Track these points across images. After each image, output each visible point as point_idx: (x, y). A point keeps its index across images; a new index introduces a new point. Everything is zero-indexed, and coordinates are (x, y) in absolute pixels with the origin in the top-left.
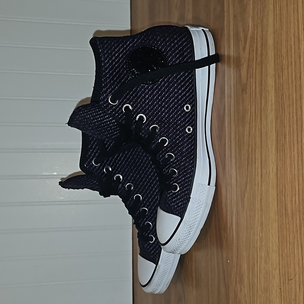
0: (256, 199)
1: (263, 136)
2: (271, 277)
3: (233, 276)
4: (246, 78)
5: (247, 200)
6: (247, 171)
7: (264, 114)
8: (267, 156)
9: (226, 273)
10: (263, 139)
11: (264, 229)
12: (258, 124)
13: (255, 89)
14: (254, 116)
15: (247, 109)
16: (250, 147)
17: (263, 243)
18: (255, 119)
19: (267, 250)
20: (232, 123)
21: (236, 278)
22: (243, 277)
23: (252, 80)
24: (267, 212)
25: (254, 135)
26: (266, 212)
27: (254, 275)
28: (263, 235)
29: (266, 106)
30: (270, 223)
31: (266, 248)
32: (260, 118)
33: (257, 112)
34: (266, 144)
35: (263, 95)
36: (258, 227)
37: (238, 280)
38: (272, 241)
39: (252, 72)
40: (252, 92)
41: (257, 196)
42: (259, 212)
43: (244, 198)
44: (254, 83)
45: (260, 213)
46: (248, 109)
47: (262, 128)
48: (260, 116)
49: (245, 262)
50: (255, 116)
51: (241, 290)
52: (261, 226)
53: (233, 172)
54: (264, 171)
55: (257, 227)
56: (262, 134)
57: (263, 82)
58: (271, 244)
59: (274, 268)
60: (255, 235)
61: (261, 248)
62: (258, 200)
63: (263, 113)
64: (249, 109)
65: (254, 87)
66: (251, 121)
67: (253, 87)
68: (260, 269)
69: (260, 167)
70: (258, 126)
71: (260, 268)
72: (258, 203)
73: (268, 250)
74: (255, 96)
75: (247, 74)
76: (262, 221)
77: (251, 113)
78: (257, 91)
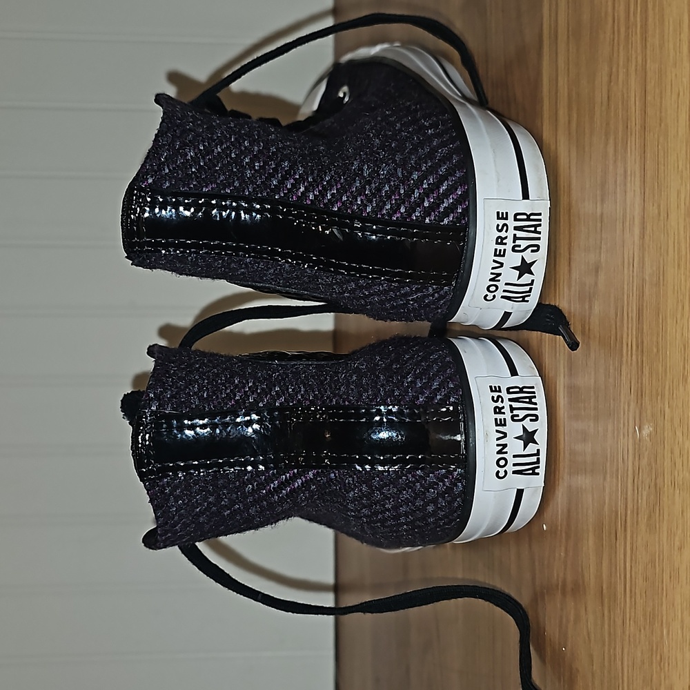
0: (625, 314)
1: (648, 88)
2: (666, 577)
3: (556, 575)
6: (599, 226)
7: (653, 9)
8: (661, 153)
9: (537, 564)
10: (649, 98)
11: (649, 412)
12: (636, 52)
14: (623, 30)
15: (603, 14)
17: (644, 462)
18: (627, 36)
19: (656, 485)
21: (565, 580)
22: (583, 576)
24: (658, 351)
25: (623, 95)
26: (655, 350)
27: (616, 569)
30: (667, 387)
31: (654, 477)
32: (641, 27)
33: (632, 10)
34: (658, 113)
36: (629, 406)
37: (570, 586)
38: (672, 452)
42: (634, 357)
45: (637, 356)
46: (606, 13)
47: (648, 61)
48: (641, 21)
49: (591, 529)
50: (627, 28)
51: (577, 619)
52: (639, 401)
55: (626, 407)
56: (648, 80)
58: (667, 463)
59: (677, 543)
60: (618, 433)
61: (638, 478)
62: (630, 315)
64: (610, 10)
66: (616, 49)
68: (632, 549)
70: (636, 58)
71: (632, 544)
72: (630, 326)
73: (658, 481)
76: (642, 384)
77: (614, 22)
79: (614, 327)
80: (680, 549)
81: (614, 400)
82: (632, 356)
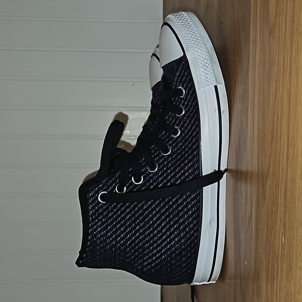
0: (280, 190)
1: (291, 100)
3: (250, 284)
4: (274, 15)
5: (268, 187)
6: (270, 149)
7: (294, 68)
8: (295, 130)
10: (291, 104)
11: (288, 233)
12: (287, 82)
13: (285, 31)
14: (282, 71)
16: (276, 115)
17: (286, 253)
18: (283, 74)
19: (290, 264)
20: (256, 80)
21: (253, 288)
22: (261, 289)
23: (282, 18)
24: (292, 210)
25: (281, 98)
28: (286, 241)
29: (297, 55)
30: (295, 226)
31: (289, 260)
32: (289, 73)
33: (286, 64)
34: (295, 112)
35: (295, 39)
36: (280, 228)
37: (255, 291)
38: (296, 253)
39: (282, 5)
40: (280, 35)
41: (281, 186)
42: (283, 208)
43: (266, 185)
44: (284, 22)
45: (284, 209)
46: (275, 60)
47: (292, 89)
49: (264, 270)
50: (284, 71)
52: (284, 227)
53: (254, 148)
54: (291, 152)
56: (291, 97)
57: (296, 19)
58: (294, 256)
59: (297, 290)
60: (276, 237)
61: (283, 258)
63: (293, 66)
64: (277, 60)
65: (284, 28)
66: (279, 78)
67: (282, 28)
68: (280, 285)
69: (286, 144)
70: (287, 85)
71: (280, 283)
72: (281, 195)
74: (284, 41)
75: (277, 8)
76: (285, 221)
77: (278, 65)
78: (288, 34)
79: (275, 192)
80: (298, 293)
81: (274, 223)
82: (282, 208)
